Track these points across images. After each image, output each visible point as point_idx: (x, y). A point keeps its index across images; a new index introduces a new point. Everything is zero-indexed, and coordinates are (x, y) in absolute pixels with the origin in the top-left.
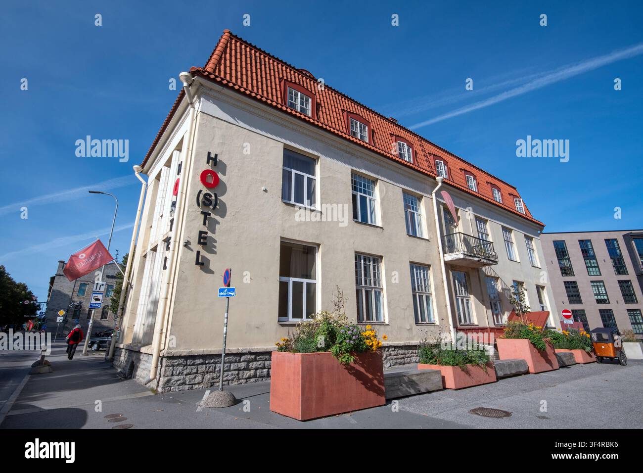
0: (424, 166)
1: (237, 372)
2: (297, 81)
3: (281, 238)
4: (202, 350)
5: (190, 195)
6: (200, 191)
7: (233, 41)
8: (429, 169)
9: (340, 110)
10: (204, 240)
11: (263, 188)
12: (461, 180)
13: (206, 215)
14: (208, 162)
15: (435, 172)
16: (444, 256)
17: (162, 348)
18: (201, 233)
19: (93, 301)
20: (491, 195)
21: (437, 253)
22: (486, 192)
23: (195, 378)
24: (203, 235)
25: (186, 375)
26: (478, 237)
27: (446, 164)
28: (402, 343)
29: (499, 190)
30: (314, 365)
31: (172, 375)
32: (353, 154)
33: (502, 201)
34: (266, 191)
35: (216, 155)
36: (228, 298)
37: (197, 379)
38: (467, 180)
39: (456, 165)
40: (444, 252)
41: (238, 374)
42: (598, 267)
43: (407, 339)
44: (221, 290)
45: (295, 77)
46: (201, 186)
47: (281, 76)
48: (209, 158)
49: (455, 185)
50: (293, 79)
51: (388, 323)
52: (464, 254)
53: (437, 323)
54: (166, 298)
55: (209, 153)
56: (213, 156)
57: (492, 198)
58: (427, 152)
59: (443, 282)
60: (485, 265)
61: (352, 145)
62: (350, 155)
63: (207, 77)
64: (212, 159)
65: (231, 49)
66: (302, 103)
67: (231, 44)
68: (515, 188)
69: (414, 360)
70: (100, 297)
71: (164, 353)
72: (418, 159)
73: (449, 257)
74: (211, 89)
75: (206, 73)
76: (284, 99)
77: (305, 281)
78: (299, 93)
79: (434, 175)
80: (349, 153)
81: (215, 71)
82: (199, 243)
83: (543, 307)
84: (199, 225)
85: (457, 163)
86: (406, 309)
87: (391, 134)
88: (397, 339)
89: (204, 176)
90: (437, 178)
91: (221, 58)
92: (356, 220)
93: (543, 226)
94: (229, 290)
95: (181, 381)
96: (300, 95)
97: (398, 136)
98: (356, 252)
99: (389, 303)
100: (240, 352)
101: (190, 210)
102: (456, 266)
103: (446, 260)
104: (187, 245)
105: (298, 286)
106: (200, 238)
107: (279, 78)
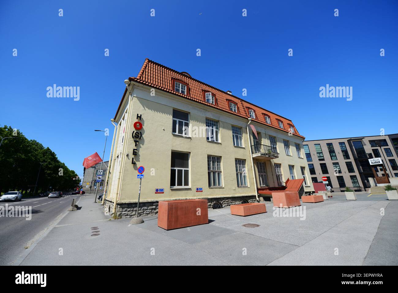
0: (243, 113)
1: (151, 210)
2: (180, 78)
3: (172, 150)
4: (135, 201)
5: (129, 133)
6: (134, 131)
7: (150, 63)
8: (245, 115)
9: (201, 90)
10: (135, 153)
11: (163, 128)
12: (262, 119)
13: (136, 142)
14: (137, 119)
15: (248, 116)
16: (252, 155)
17: (118, 200)
18: (134, 150)
19: (98, 179)
20: (278, 124)
21: (249, 153)
22: (275, 124)
23: (132, 213)
24: (135, 151)
25: (128, 211)
26: (270, 146)
27: (254, 111)
28: (231, 196)
29: (282, 122)
30: (174, 207)
31: (122, 211)
32: (206, 110)
33: (284, 127)
34: (164, 130)
35: (141, 115)
36: (141, 179)
37: (133, 213)
38: (265, 119)
39: (259, 112)
40: (252, 153)
41: (152, 211)
42: (336, 156)
43: (233, 194)
44: (138, 175)
45: (179, 77)
46: (134, 129)
47: (172, 77)
48: (138, 116)
49: (259, 121)
50: (178, 77)
51: (224, 187)
52: (261, 154)
53: (249, 186)
54: (119, 179)
55: (138, 114)
56: (139, 115)
57: (278, 126)
58: (245, 106)
59: (252, 167)
60: (273, 158)
61: (206, 106)
62: (205, 111)
63: (136, 81)
64: (139, 117)
65: (148, 67)
66: (182, 89)
67: (149, 64)
68: (291, 121)
69: (237, 204)
70: (101, 177)
71: (119, 202)
72: (240, 110)
73: (254, 156)
74: (138, 86)
75: (136, 79)
76: (173, 87)
77: (183, 169)
78: (181, 84)
79: (247, 117)
80: (205, 110)
81: (140, 78)
82: (133, 154)
83: (304, 177)
84: (133, 146)
85: (260, 111)
86: (233, 180)
87: (226, 99)
88: (228, 194)
89: (135, 125)
90: (249, 119)
91: (144, 71)
92: (208, 140)
93: (304, 138)
94: (141, 176)
95: (126, 214)
96: (181, 85)
97: (230, 100)
98: (208, 155)
99: (224, 178)
100: (152, 201)
101: (129, 140)
102: (259, 159)
103: (253, 156)
104: (127, 155)
105: (180, 172)
106: (134, 152)
107: (171, 78)
